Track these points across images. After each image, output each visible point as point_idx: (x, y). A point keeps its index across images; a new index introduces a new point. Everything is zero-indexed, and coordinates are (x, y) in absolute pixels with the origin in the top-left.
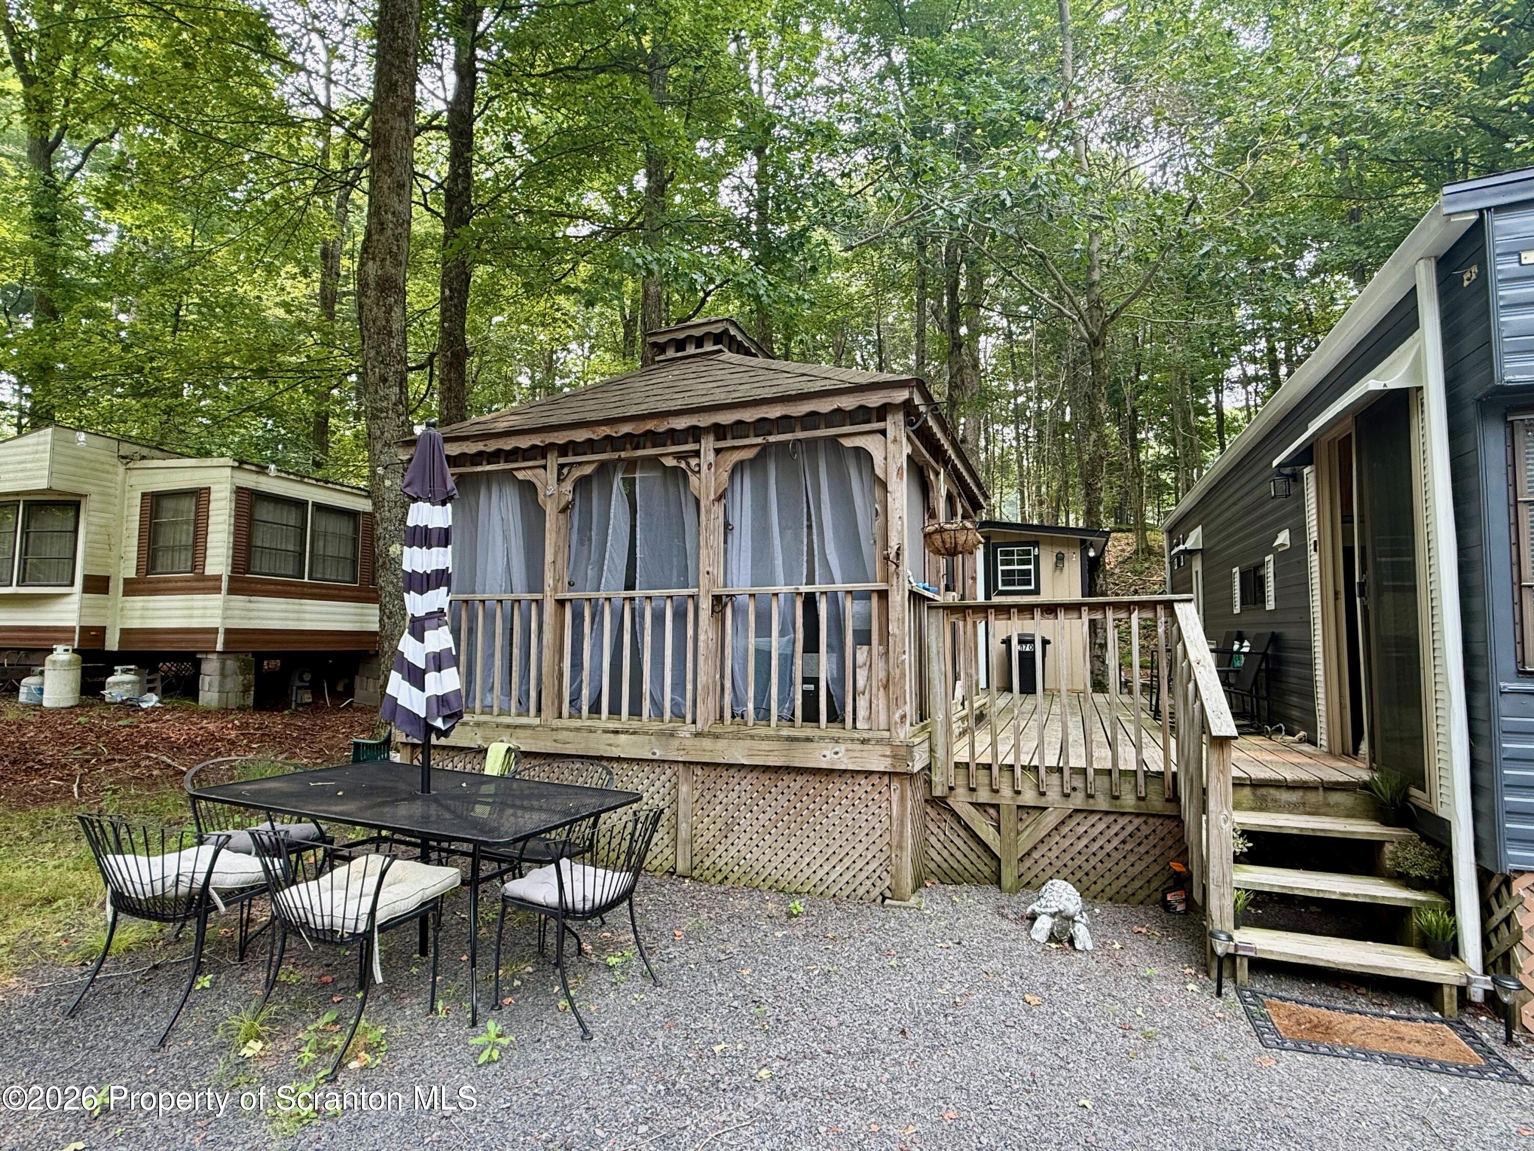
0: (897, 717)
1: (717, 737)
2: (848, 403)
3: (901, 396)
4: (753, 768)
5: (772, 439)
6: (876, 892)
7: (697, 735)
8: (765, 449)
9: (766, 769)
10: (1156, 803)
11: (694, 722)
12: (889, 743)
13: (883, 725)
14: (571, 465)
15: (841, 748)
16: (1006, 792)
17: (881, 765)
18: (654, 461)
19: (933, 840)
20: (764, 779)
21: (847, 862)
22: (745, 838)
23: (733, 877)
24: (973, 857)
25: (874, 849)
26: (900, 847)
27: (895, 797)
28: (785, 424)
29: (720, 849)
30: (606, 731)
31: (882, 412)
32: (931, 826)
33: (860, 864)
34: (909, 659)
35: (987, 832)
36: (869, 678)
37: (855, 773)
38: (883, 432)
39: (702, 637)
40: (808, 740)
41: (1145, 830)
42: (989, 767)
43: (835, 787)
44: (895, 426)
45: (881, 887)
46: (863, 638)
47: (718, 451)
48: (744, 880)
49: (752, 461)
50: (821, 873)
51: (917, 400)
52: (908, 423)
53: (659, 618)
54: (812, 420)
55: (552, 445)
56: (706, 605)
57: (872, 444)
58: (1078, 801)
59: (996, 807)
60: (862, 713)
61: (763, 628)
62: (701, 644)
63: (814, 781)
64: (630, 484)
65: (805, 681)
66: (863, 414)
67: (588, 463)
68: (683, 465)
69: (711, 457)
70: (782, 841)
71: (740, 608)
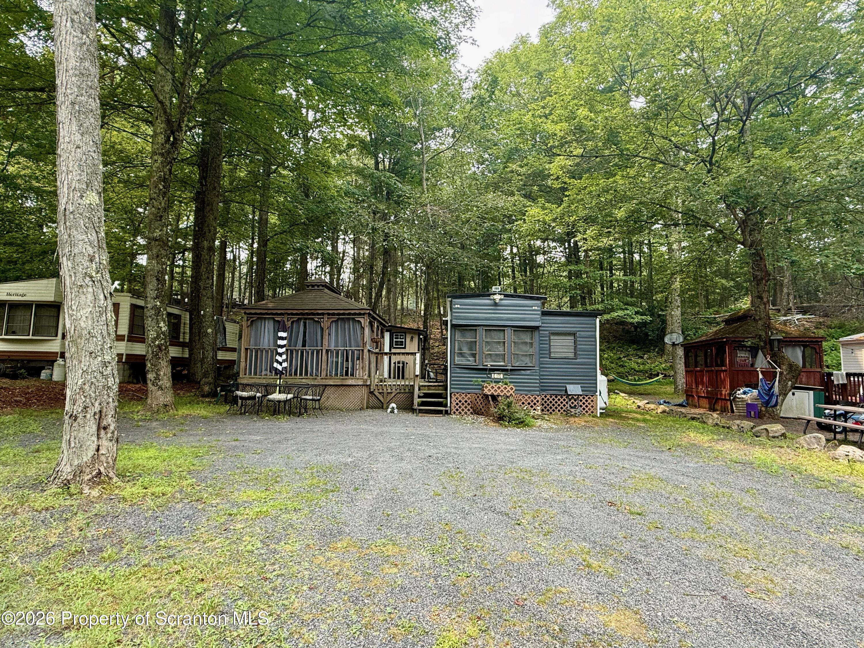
0: (364, 374)
1: (326, 379)
2: (357, 312)
3: (368, 311)
4: (334, 385)
5: (340, 317)
6: (359, 408)
7: (322, 379)
8: (338, 319)
9: (337, 385)
11: (321, 376)
12: (363, 379)
13: (362, 376)
14: (291, 318)
15: (353, 380)
16: (385, 390)
17: (362, 384)
18: (313, 319)
19: (370, 400)
20: (336, 387)
21: (354, 403)
23: (329, 408)
24: (378, 403)
25: (359, 400)
26: (364, 399)
27: (364, 390)
28: (344, 314)
29: (326, 400)
30: (299, 379)
31: (364, 314)
32: (370, 397)
33: (356, 403)
34: (367, 363)
35: (381, 398)
36: (359, 367)
37: (355, 385)
38: (364, 318)
39: (323, 358)
40: (347, 379)
41: (408, 395)
42: (382, 385)
43: (351, 389)
44: (366, 317)
46: (358, 359)
47: (328, 318)
48: (331, 408)
49: (335, 321)
50: (348, 405)
51: (371, 312)
52: (369, 316)
53: (313, 354)
54: (349, 314)
55: (286, 313)
56: (324, 351)
57: (362, 320)
58: (398, 391)
59: (383, 393)
60: (357, 373)
61: (337, 357)
62: (323, 360)
63: (347, 388)
64: (305, 324)
65: (346, 368)
66: (360, 314)
67: (295, 318)
68: (319, 320)
69: (327, 320)
70: (340, 400)
71: (332, 352)
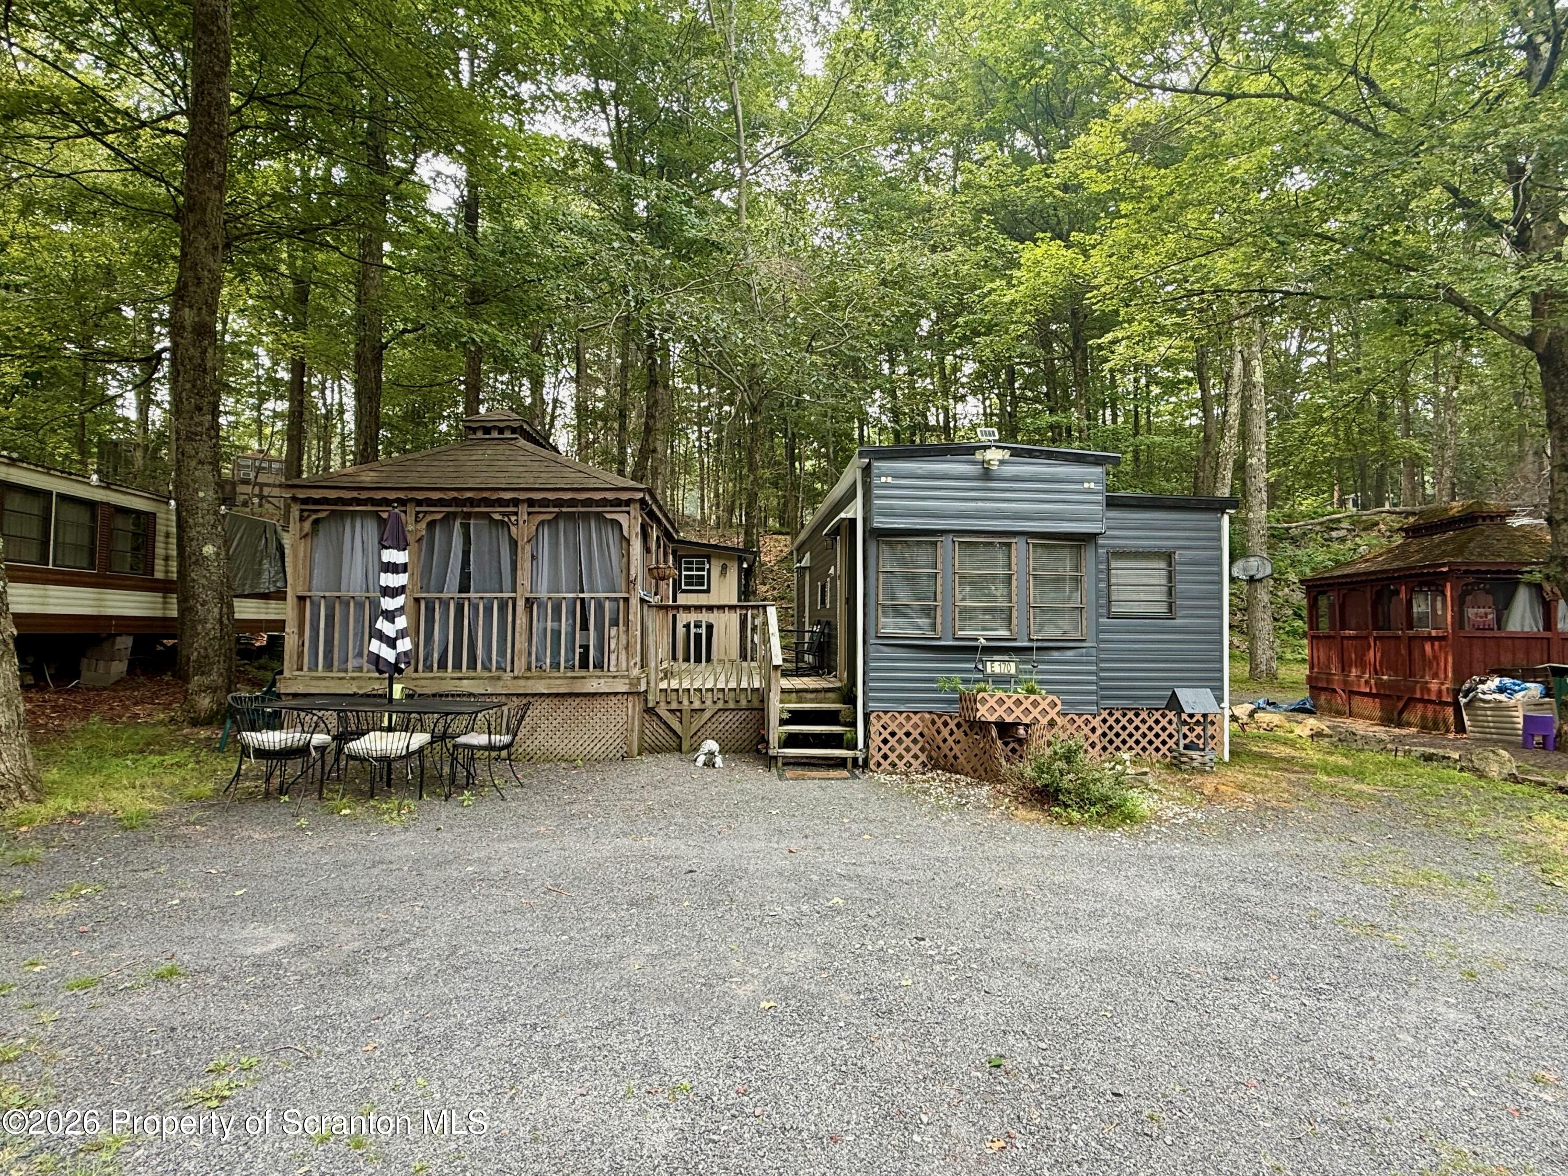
0: (632, 664)
1: (528, 678)
2: (610, 496)
3: (640, 495)
4: (549, 695)
5: (564, 510)
6: (619, 755)
7: (515, 678)
8: (558, 516)
9: (557, 695)
10: (756, 703)
11: (512, 671)
12: (628, 677)
13: (624, 668)
14: (426, 512)
15: (602, 681)
16: (686, 702)
17: (624, 689)
18: (487, 515)
19: (647, 731)
20: (556, 701)
21: (603, 741)
22: (543, 734)
23: (536, 757)
24: (667, 738)
25: (618, 733)
26: (632, 731)
27: (630, 705)
28: (573, 503)
29: (529, 742)
30: (452, 679)
31: (628, 503)
32: (647, 725)
33: (611, 741)
34: (638, 633)
35: (676, 725)
36: (617, 644)
37: (608, 694)
38: (628, 513)
39: (518, 622)
40: (583, 678)
41: (751, 717)
42: (677, 690)
43: (597, 703)
44: (635, 510)
45: (622, 752)
46: (615, 623)
47: (529, 514)
48: (543, 757)
49: (549, 521)
50: (589, 749)
51: (647, 498)
52: (642, 509)
53: (489, 610)
54: (589, 502)
55: (412, 500)
56: (521, 604)
57: (623, 519)
58: (720, 705)
59: (680, 711)
60: (613, 662)
61: (557, 617)
62: (517, 626)
63: (585, 700)
64: (466, 528)
65: (581, 647)
66: (618, 503)
67: (438, 514)
68: (506, 519)
69: (526, 517)
70: (566, 734)
71: (542, 606)
